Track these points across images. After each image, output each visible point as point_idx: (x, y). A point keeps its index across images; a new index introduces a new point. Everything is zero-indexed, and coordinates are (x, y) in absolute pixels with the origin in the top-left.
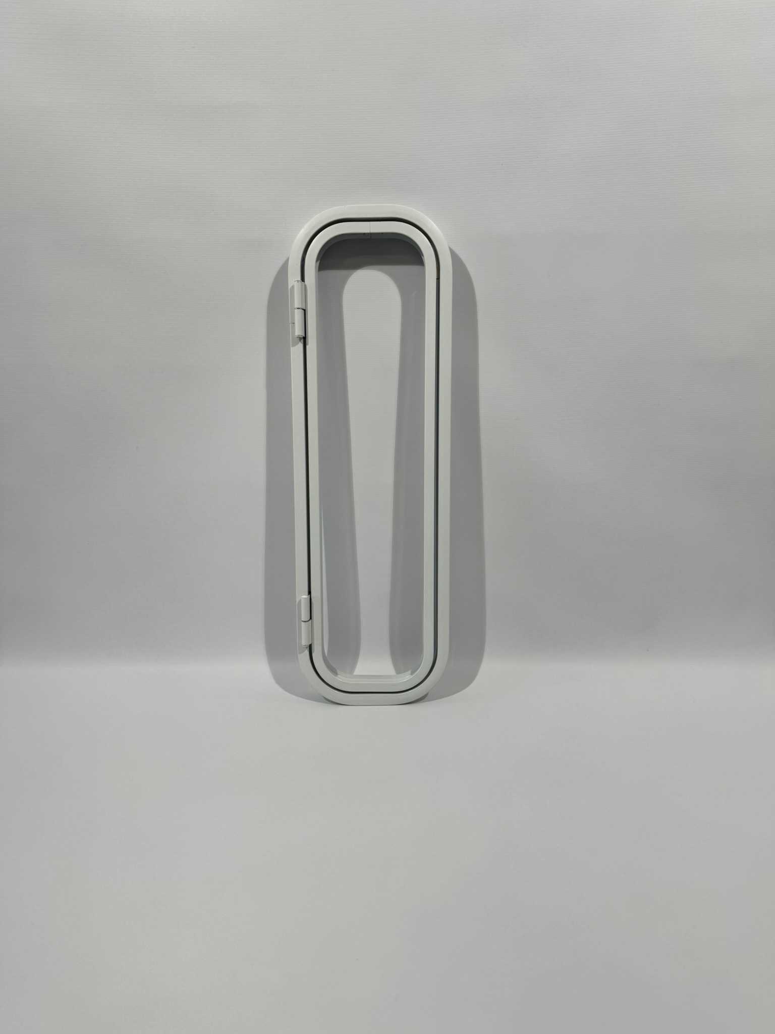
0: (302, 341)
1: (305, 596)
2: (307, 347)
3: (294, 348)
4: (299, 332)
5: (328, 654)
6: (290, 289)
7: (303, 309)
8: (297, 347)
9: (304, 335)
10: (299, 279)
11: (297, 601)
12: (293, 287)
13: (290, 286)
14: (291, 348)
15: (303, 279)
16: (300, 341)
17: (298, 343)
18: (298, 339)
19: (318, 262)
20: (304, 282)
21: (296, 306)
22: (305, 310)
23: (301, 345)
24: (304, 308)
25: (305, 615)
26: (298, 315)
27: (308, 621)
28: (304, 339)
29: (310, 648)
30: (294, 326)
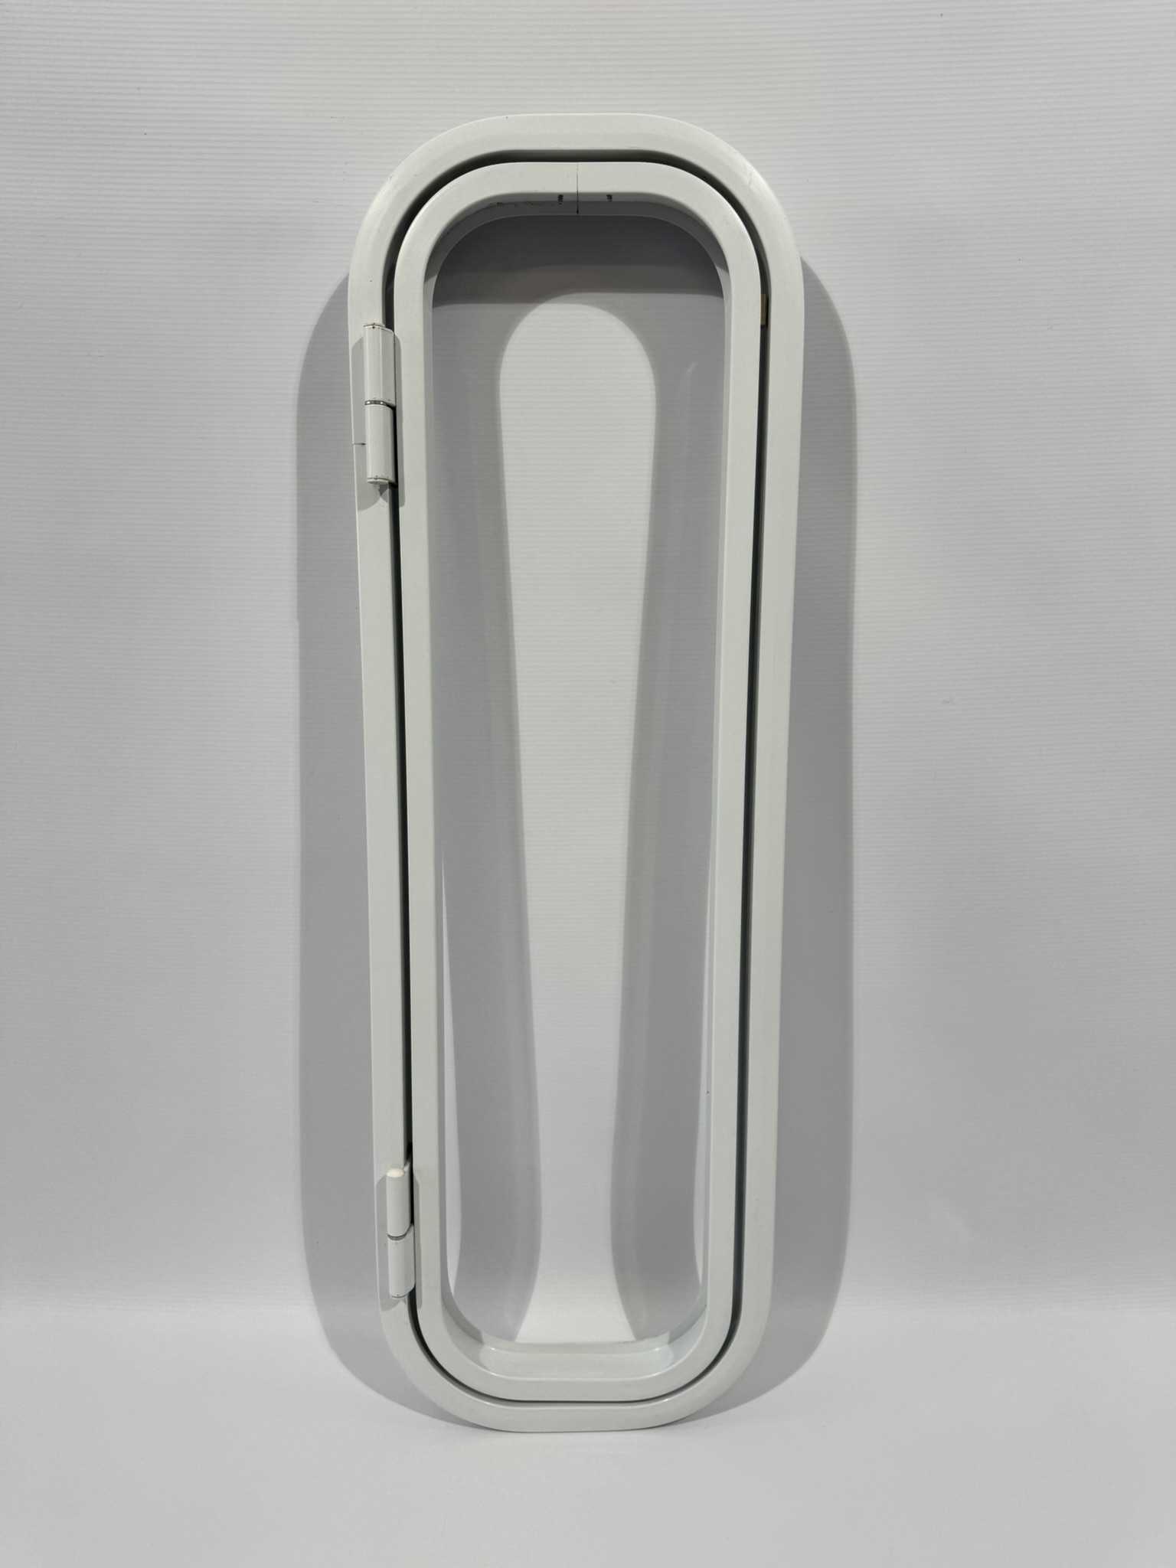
0: (388, 491)
1: (396, 1173)
2: (401, 510)
3: (364, 512)
4: (376, 467)
5: (455, 1291)
6: (353, 349)
7: (388, 405)
8: (373, 508)
9: (391, 478)
10: (378, 318)
11: (376, 1179)
12: (361, 342)
13: (352, 341)
14: (358, 515)
15: (389, 321)
16: (381, 492)
17: (378, 499)
18: (375, 490)
19: (433, 280)
20: (393, 330)
21: (368, 397)
22: (394, 409)
23: (383, 506)
24: (392, 402)
25: (395, 1218)
26: (375, 421)
27: (405, 1235)
28: (393, 490)
29: (412, 1299)
30: (365, 452)
